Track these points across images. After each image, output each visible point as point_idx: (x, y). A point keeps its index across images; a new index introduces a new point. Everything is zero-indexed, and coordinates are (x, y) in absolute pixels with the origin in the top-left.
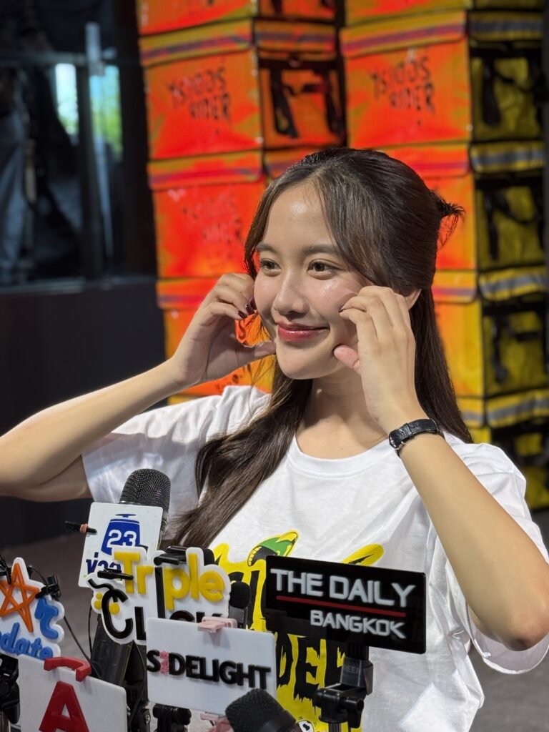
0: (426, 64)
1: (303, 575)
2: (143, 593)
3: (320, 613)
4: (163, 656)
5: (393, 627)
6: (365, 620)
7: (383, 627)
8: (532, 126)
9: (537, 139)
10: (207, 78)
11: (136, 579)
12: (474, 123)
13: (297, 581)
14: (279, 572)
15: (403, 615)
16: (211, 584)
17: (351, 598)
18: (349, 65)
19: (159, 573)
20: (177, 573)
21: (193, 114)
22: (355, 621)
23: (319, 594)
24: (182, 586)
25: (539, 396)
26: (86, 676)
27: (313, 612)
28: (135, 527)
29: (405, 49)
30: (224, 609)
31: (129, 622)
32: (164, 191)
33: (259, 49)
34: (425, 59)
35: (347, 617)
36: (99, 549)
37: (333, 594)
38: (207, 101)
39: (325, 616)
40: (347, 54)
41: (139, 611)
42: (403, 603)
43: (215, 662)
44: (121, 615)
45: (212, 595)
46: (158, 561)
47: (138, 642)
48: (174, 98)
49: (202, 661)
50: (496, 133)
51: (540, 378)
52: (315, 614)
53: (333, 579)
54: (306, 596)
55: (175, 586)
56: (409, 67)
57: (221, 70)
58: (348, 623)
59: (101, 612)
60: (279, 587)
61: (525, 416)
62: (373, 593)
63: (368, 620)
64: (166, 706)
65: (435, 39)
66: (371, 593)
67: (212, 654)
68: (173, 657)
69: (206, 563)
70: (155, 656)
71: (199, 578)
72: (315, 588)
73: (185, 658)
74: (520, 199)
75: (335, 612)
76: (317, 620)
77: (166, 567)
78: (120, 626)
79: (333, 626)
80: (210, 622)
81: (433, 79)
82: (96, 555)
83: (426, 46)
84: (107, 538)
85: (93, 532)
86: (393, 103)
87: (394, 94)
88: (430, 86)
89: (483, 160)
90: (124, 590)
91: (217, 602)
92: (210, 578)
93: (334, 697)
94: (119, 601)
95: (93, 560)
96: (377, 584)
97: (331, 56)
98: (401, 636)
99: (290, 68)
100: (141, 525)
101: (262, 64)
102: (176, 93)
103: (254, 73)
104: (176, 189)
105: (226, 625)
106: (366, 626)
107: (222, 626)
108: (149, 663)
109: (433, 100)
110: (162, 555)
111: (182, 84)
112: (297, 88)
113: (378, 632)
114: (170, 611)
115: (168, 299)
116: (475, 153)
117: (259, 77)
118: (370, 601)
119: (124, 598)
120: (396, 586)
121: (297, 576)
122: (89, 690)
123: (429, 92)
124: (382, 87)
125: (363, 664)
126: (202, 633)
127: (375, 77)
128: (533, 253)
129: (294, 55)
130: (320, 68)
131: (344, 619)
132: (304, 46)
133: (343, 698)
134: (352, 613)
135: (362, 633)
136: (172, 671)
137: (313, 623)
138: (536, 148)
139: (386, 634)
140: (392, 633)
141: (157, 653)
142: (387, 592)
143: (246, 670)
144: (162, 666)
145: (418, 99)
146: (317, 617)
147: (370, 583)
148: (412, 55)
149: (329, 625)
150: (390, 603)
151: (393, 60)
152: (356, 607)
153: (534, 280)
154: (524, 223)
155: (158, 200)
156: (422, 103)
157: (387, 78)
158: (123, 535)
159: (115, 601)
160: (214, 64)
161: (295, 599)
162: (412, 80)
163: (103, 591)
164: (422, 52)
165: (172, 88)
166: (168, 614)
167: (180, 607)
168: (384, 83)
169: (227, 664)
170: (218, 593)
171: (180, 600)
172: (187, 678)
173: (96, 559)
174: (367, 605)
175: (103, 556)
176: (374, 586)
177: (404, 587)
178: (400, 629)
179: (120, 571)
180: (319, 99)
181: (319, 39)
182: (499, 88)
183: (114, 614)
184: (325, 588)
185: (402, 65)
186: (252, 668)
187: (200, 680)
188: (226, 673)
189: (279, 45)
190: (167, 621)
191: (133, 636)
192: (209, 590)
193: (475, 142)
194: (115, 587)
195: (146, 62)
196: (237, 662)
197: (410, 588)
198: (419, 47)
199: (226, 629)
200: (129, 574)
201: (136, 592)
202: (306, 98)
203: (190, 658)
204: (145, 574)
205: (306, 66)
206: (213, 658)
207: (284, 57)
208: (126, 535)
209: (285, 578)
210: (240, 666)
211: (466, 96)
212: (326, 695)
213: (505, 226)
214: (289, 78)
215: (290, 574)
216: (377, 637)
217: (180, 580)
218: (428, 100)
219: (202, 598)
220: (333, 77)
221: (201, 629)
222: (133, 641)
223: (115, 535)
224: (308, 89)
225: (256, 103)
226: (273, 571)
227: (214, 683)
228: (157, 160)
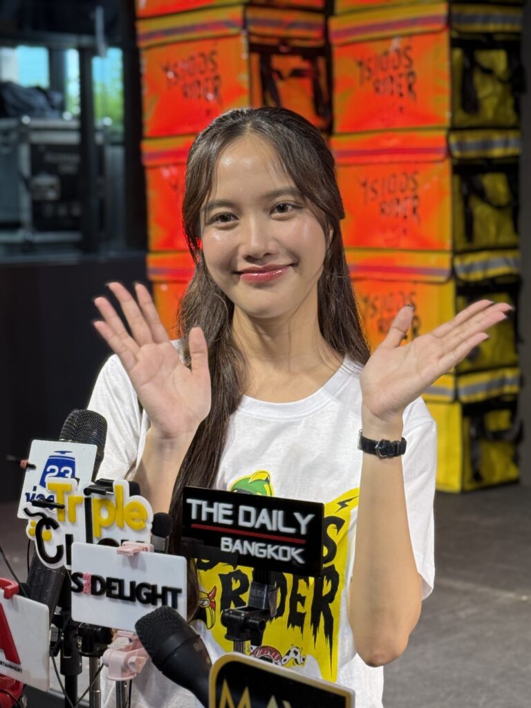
0: (409, 53)
1: (216, 504)
2: (73, 522)
3: (230, 540)
4: (86, 578)
5: (294, 553)
6: (269, 546)
7: (285, 553)
8: (509, 115)
9: (515, 128)
10: (200, 60)
11: (67, 508)
12: (453, 111)
13: (210, 510)
14: (194, 502)
15: (303, 542)
16: (135, 514)
17: (257, 526)
18: (336, 50)
19: (88, 502)
20: (105, 502)
21: (185, 94)
22: (260, 548)
23: (229, 522)
24: (109, 516)
25: (510, 374)
26: (13, 594)
27: (223, 539)
28: (71, 463)
29: (389, 38)
30: (147, 536)
31: (60, 548)
32: (156, 167)
33: (250, 34)
34: (408, 48)
35: (254, 544)
36: (37, 483)
37: (242, 523)
38: (199, 83)
39: (234, 543)
40: (335, 41)
41: (69, 539)
42: (303, 531)
43: (132, 584)
44: (53, 541)
45: (136, 524)
46: (87, 491)
47: (67, 567)
48: (168, 80)
49: (121, 582)
50: (474, 121)
51: (510, 357)
52: (225, 541)
53: (242, 508)
54: (218, 524)
55: (102, 515)
56: (392, 54)
57: (213, 53)
58: (254, 549)
59: (34, 539)
60: (194, 516)
61: (495, 392)
62: (277, 521)
63: (272, 546)
64: (91, 625)
65: (418, 29)
66: (275, 521)
67: (129, 576)
68: (95, 579)
69: (132, 493)
70: (79, 578)
71: (125, 506)
72: (226, 517)
73: (105, 579)
74: (496, 184)
75: (243, 539)
76: (227, 547)
77: (95, 497)
78: (51, 551)
79: (241, 552)
80: (129, 547)
81: (415, 68)
82: (35, 489)
83: (410, 36)
84: (45, 473)
85: (33, 467)
86: (377, 90)
87: (378, 81)
88: (411, 74)
89: (461, 146)
90: (56, 518)
91: (140, 530)
92: (135, 508)
93: (238, 617)
94: (52, 529)
95: (31, 493)
96: (281, 513)
97: (320, 43)
98: (300, 561)
99: (279, 53)
100: (76, 461)
101: (252, 48)
102: (171, 75)
103: (245, 56)
104: (167, 166)
105: (143, 550)
106: (270, 552)
107: (139, 550)
108: (73, 585)
109: (415, 87)
110: (91, 486)
111: (176, 65)
112: (286, 73)
113: (280, 557)
114: (98, 538)
115: (157, 271)
116: (453, 139)
117: (249, 61)
118: (274, 528)
119: (56, 526)
120: (298, 515)
121: (211, 505)
122: (15, 607)
123: (411, 79)
124: (367, 74)
125: (268, 588)
126: (121, 556)
127: (360, 64)
128: (507, 237)
129: (284, 41)
130: (309, 54)
131: (251, 545)
132: (293, 32)
133: (246, 618)
134: (258, 540)
135: (266, 558)
136: (94, 592)
137: (223, 549)
138: (512, 136)
139: (287, 559)
140: (293, 558)
141: (81, 575)
142: (290, 521)
143: (159, 591)
144: (85, 587)
145: (400, 86)
146: (227, 544)
147: (274, 512)
148: (396, 44)
149: (237, 551)
150: (291, 530)
151: (379, 48)
152: (261, 535)
153: (507, 262)
154: (499, 208)
155: (150, 176)
156: (405, 90)
157: (371, 65)
158: (60, 470)
159: (48, 528)
160: (207, 47)
161: (208, 527)
162: (395, 68)
163: (37, 520)
164: (406, 42)
165: (166, 69)
166: (96, 541)
167: (106, 535)
168: (369, 70)
169: (144, 585)
170: (142, 522)
171: (108, 528)
172: (108, 598)
173: (34, 492)
174: (272, 533)
175: (40, 490)
176: (279, 515)
177: (304, 516)
178: (300, 555)
179: (53, 501)
180: (307, 83)
181: (309, 26)
182: (478, 78)
183: (47, 541)
184: (234, 517)
185: (386, 53)
186: (165, 589)
187: (119, 600)
188: (141, 593)
189: (269, 31)
190: (95, 546)
191: (63, 562)
192: (133, 519)
193: (454, 129)
194: (48, 515)
195: (142, 44)
196: (152, 583)
197: (310, 517)
198: (403, 36)
199: (143, 553)
200: (61, 503)
201: (67, 520)
202: (294, 82)
203: (110, 580)
204: (75, 504)
205: (295, 51)
206: (131, 580)
207: (274, 42)
208: (62, 470)
209: (199, 508)
210: (154, 588)
211: (446, 84)
212: (231, 616)
213: (481, 210)
214: (278, 62)
215: (204, 503)
216: (280, 562)
217: (107, 510)
218: (410, 87)
219: (127, 527)
220: (321, 63)
221: (120, 552)
222: (63, 567)
223: (53, 471)
224: (297, 73)
225: (246, 86)
226: (189, 501)
227: (131, 603)
228: (151, 138)
